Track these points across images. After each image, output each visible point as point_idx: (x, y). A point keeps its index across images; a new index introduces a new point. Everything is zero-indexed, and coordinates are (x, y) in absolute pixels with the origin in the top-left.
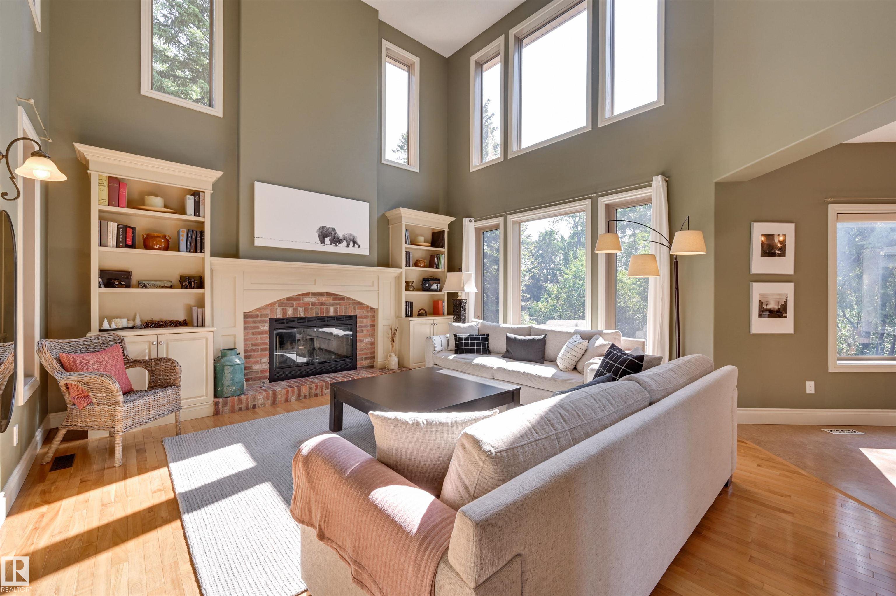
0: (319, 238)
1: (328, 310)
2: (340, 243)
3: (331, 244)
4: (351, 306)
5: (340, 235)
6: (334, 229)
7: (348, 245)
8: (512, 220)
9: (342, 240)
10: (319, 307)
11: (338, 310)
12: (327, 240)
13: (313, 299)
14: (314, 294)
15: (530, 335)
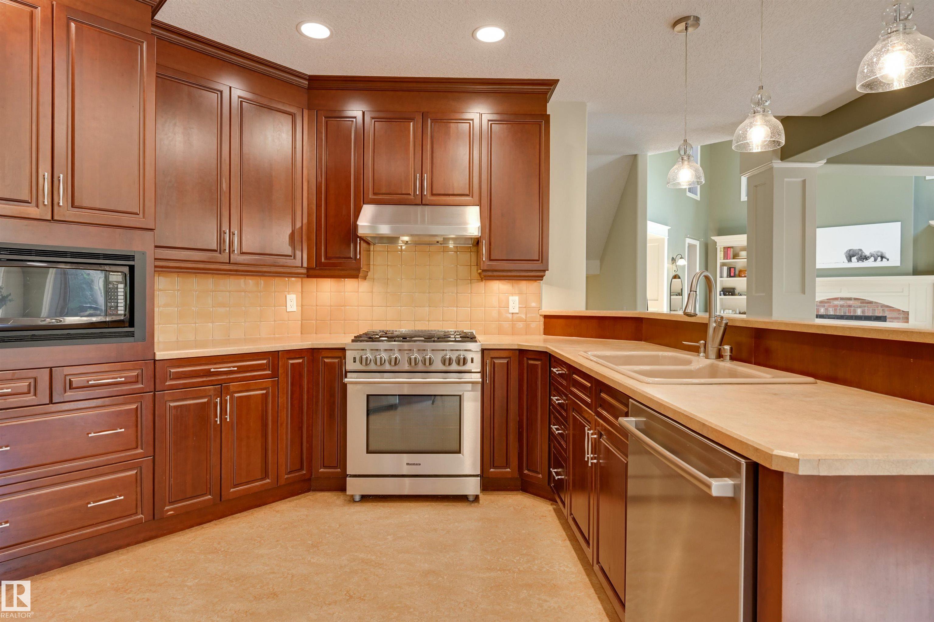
0: (847, 258)
1: (855, 311)
2: (867, 259)
3: (858, 261)
4: (879, 308)
5: (867, 253)
6: (861, 250)
7: (875, 260)
9: (868, 257)
10: (847, 308)
11: (866, 311)
12: (854, 259)
13: (842, 302)
14: (842, 299)
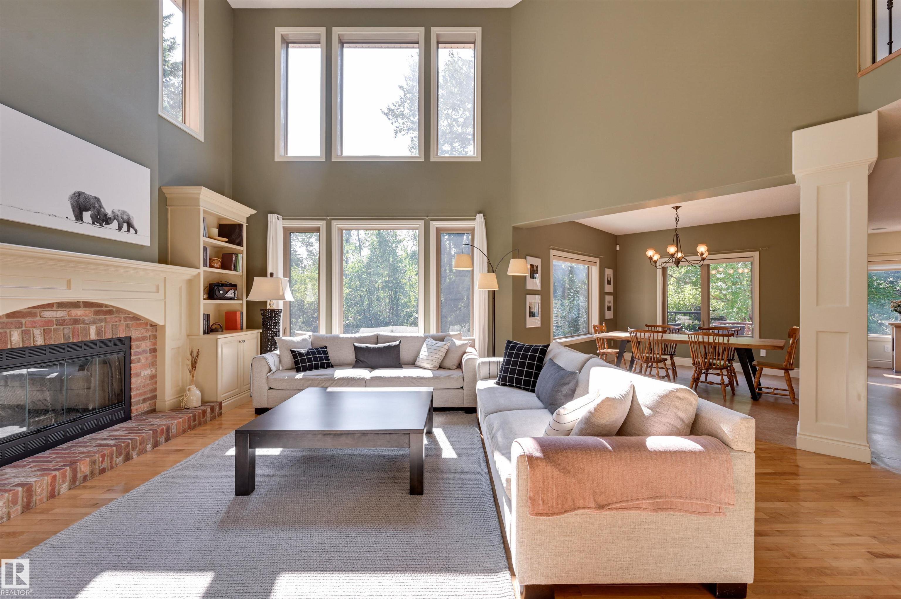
0: (74, 211)
1: (86, 332)
2: (108, 223)
3: (93, 223)
4: (122, 322)
5: (108, 209)
6: (98, 200)
7: (120, 228)
8: (337, 226)
9: (110, 218)
10: (70, 327)
11: (103, 329)
12: (87, 216)
13: (61, 314)
14: (61, 305)
15: (377, 343)
